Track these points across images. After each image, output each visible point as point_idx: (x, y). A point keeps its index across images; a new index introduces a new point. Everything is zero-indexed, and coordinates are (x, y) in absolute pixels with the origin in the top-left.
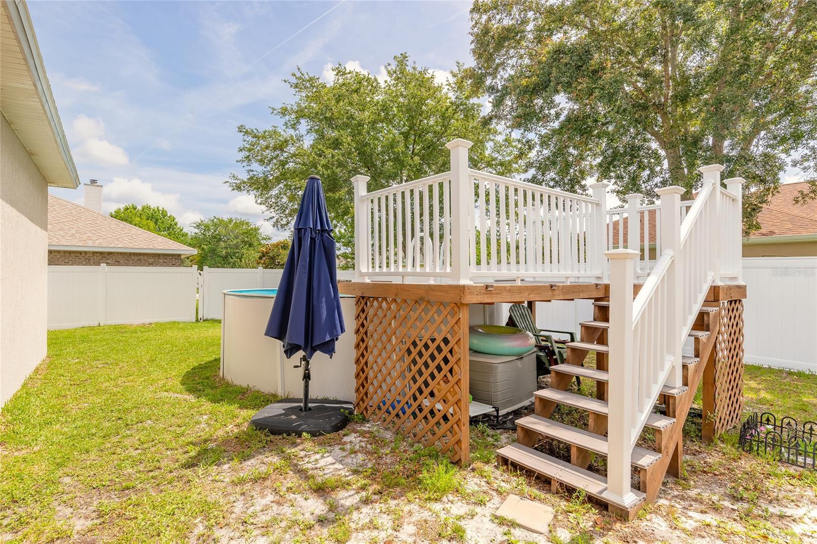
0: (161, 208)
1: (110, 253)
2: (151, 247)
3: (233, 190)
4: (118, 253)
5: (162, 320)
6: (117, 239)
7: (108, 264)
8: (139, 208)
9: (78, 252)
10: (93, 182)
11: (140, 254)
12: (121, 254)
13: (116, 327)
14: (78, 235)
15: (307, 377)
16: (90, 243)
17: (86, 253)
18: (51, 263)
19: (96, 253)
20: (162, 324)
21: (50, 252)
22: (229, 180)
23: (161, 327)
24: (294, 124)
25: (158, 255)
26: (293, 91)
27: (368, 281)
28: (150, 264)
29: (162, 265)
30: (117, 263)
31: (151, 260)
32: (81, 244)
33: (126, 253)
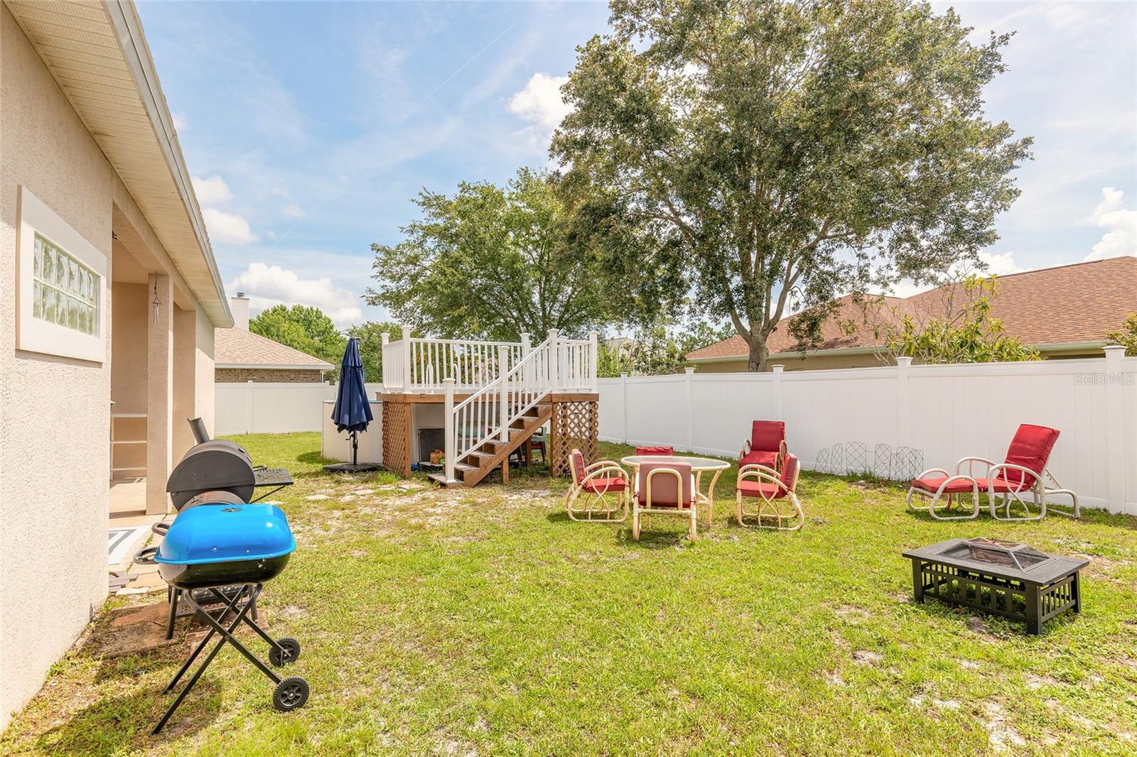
0: (315, 309)
1: (256, 370)
2: (292, 363)
3: (369, 304)
4: (262, 370)
5: (299, 431)
6: (263, 357)
7: (254, 380)
8: (290, 308)
9: (228, 369)
10: (240, 295)
11: (282, 370)
12: (266, 370)
13: (261, 436)
14: (228, 354)
15: (355, 446)
16: (239, 361)
17: (235, 370)
18: (217, 380)
19: (244, 369)
20: (297, 433)
21: (217, 370)
22: (365, 294)
23: (297, 435)
24: (422, 242)
25: (299, 371)
26: (421, 208)
27: (389, 393)
28: (291, 380)
29: (302, 381)
30: (262, 380)
31: (292, 376)
32: (231, 362)
33: (269, 370)
